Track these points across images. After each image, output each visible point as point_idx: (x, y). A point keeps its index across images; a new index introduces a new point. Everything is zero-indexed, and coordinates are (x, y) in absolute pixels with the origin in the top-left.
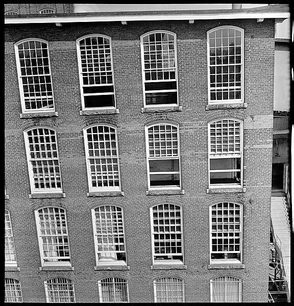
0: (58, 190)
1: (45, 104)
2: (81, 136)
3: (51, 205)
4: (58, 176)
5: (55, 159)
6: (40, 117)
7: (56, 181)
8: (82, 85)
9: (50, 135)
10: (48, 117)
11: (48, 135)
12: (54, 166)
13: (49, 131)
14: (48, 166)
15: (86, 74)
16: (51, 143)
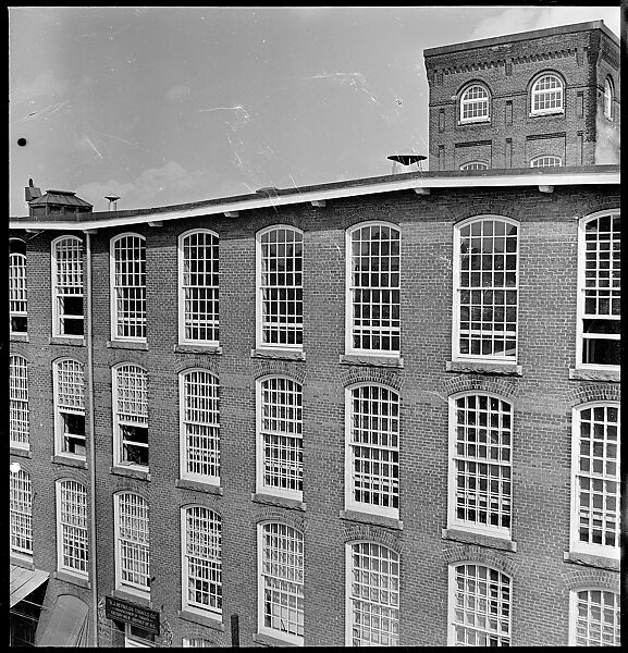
0: (502, 533)
1: (499, 346)
2: (567, 424)
3: (483, 562)
4: (506, 503)
5: (506, 463)
6: (486, 374)
7: (500, 512)
8: (581, 314)
9: (501, 413)
10: (501, 375)
11: (495, 412)
12: (501, 479)
13: (500, 404)
14: (489, 478)
15: (593, 293)
16: (501, 429)
